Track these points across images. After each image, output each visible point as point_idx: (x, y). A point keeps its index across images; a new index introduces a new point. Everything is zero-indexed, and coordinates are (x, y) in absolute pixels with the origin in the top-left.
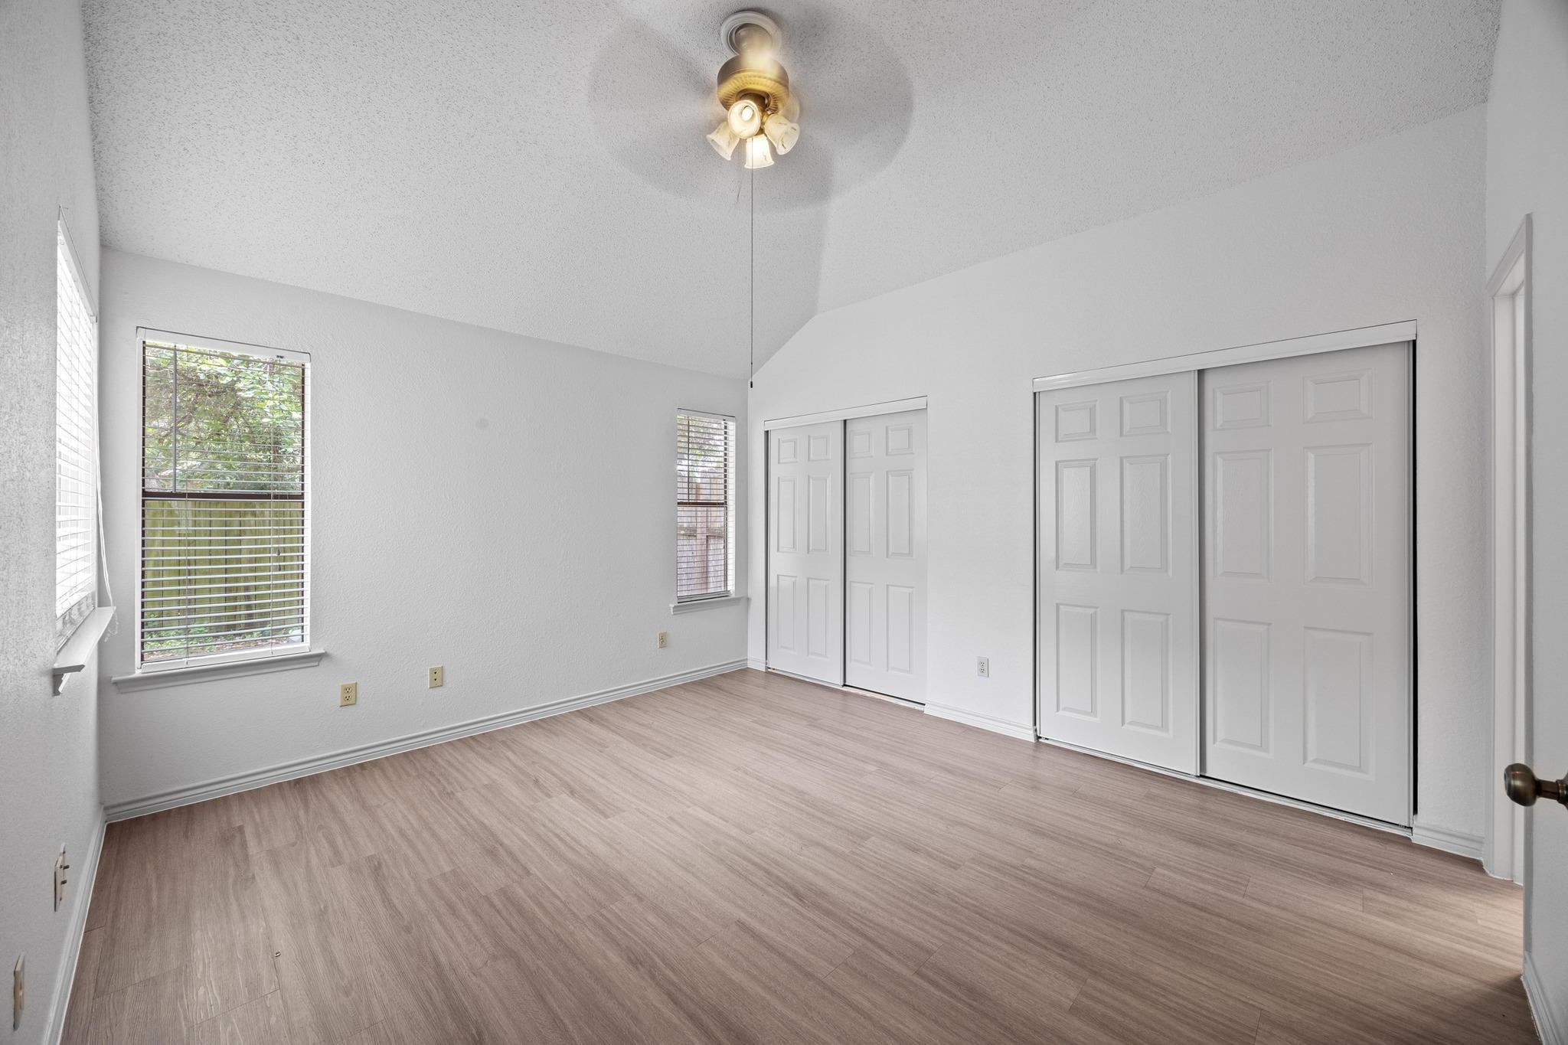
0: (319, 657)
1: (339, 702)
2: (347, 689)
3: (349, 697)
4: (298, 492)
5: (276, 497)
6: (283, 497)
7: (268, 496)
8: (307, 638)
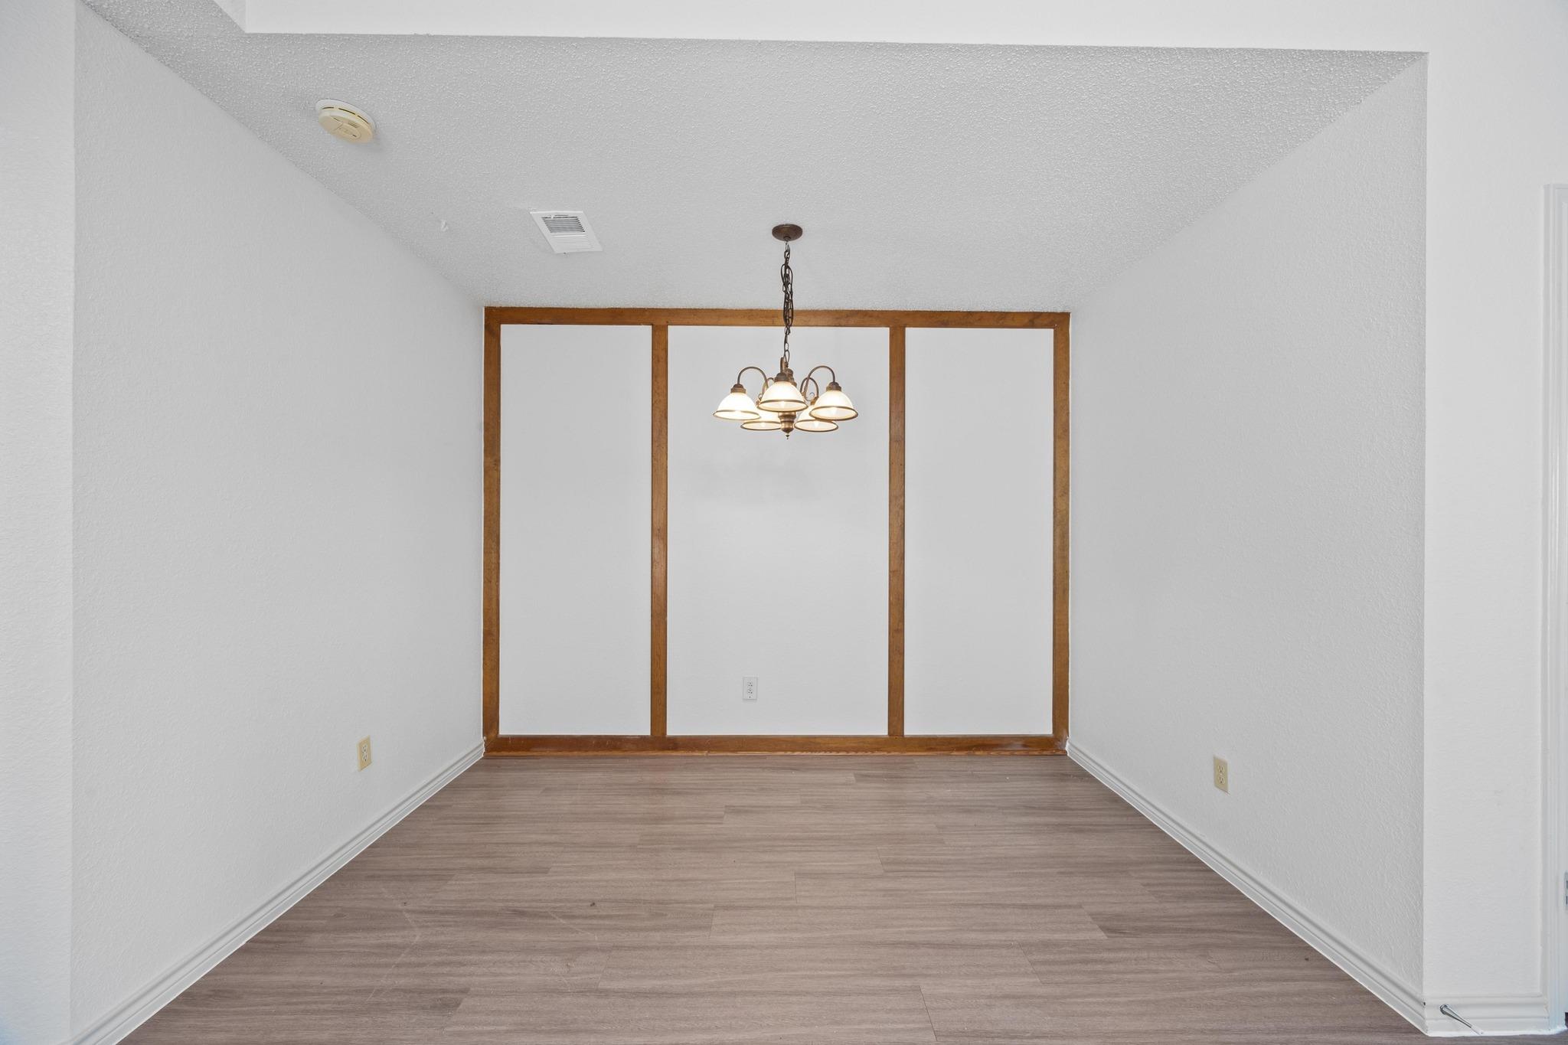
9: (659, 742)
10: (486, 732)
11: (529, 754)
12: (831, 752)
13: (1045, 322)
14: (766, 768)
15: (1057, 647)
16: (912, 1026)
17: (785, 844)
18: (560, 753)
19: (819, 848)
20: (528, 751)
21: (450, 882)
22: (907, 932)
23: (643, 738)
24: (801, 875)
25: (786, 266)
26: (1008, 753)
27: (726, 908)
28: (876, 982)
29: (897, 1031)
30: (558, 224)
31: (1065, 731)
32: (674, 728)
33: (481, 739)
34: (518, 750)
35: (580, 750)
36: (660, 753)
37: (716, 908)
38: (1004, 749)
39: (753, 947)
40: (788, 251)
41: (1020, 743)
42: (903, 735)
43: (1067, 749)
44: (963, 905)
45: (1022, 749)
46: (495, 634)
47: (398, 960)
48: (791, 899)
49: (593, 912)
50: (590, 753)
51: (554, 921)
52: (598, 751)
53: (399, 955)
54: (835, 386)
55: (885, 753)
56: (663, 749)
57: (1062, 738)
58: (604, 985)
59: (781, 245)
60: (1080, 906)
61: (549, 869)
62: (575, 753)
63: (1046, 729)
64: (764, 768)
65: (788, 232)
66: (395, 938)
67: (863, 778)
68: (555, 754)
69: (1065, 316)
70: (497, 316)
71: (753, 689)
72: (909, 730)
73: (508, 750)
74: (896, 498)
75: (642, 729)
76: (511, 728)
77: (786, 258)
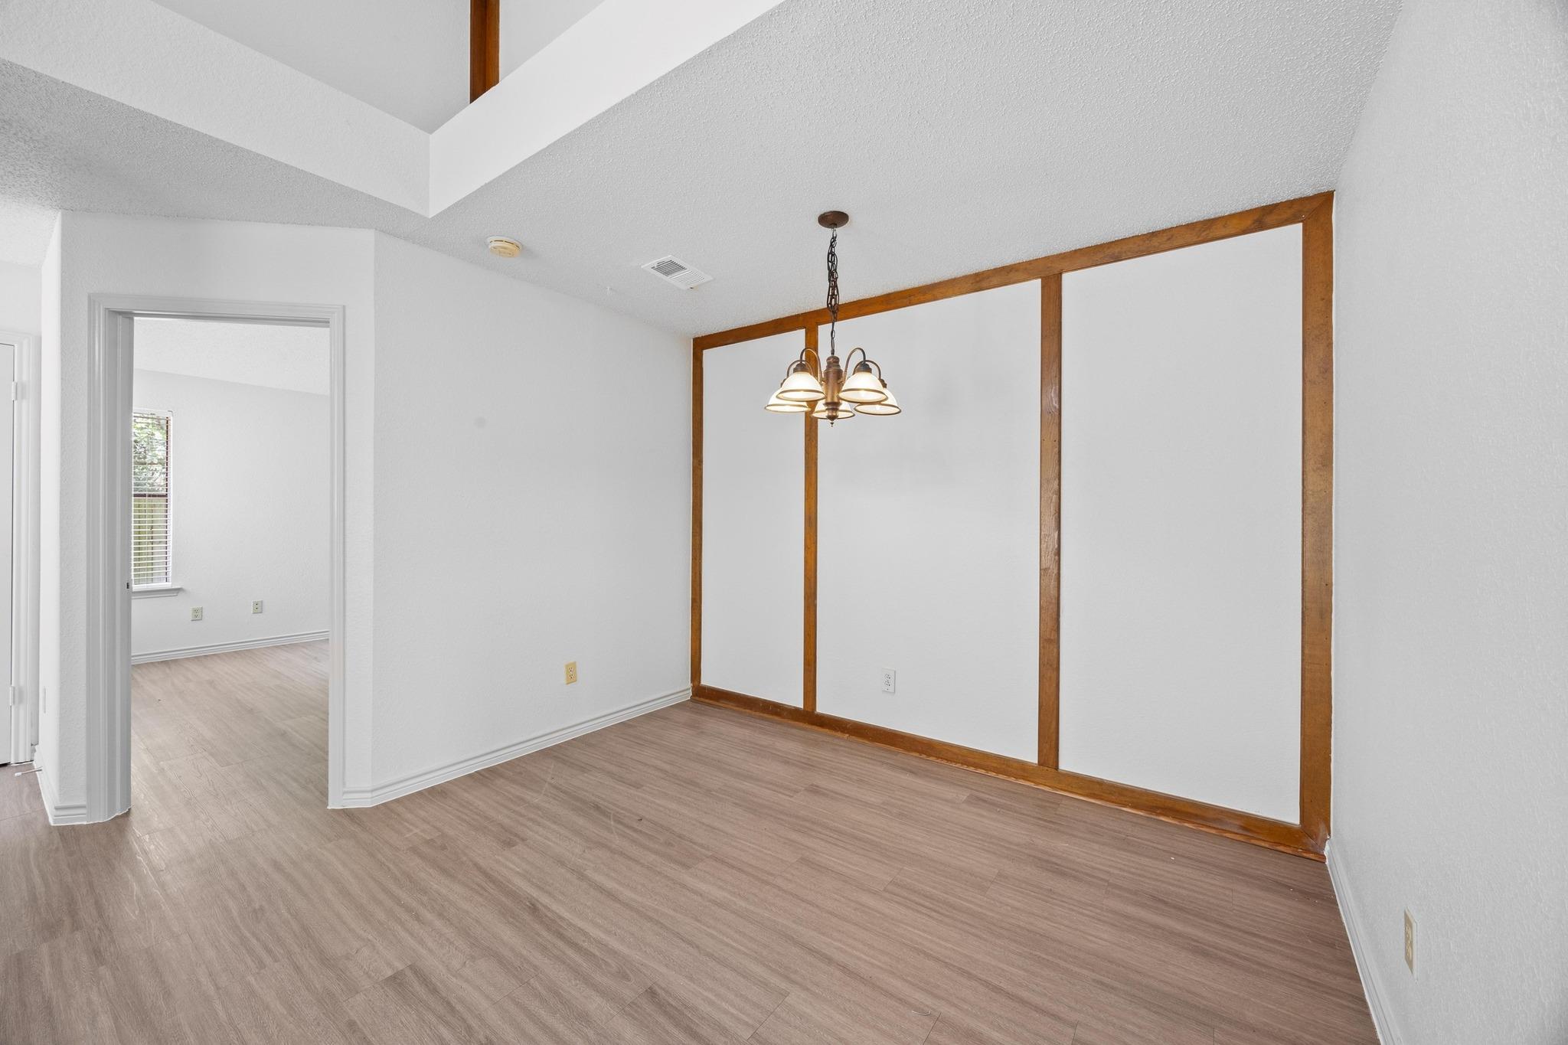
0: (178, 590)
1: (191, 618)
2: (196, 611)
3: (197, 615)
4: (164, 493)
5: (149, 496)
6: (154, 496)
7: (144, 496)
8: (170, 579)
9: (808, 717)
10: (693, 680)
11: (717, 704)
12: (968, 766)
13: (1285, 216)
14: (887, 763)
15: (1307, 696)
16: (744, 1017)
17: (824, 832)
18: (737, 708)
19: (848, 846)
20: (717, 701)
21: (586, 775)
22: (837, 948)
23: (797, 710)
24: (804, 860)
25: (831, 254)
26: (1213, 831)
27: (716, 859)
28: (758, 970)
29: (726, 1012)
30: (669, 268)
31: (1322, 827)
32: (823, 708)
33: (689, 685)
34: (711, 699)
35: (751, 710)
36: (810, 727)
37: (711, 857)
38: (1209, 824)
39: (701, 895)
40: (834, 239)
41: (1238, 823)
42: (1057, 768)
43: (1326, 853)
44: (925, 953)
45: (1240, 831)
46: (698, 601)
47: (517, 809)
48: (772, 874)
49: (635, 825)
50: (757, 714)
51: (609, 821)
52: (764, 713)
53: (519, 805)
54: (864, 367)
55: (1032, 785)
56: (813, 724)
57: (1317, 835)
58: (589, 873)
59: (827, 233)
60: (1074, 1025)
61: (643, 786)
62: (748, 711)
63: (1290, 814)
64: (883, 763)
65: (834, 219)
66: (529, 796)
67: (976, 800)
68: (735, 708)
69: (1325, 200)
70: (702, 344)
71: (891, 681)
72: (1066, 764)
73: (706, 697)
74: (1048, 481)
75: (797, 701)
76: (707, 680)
77: (832, 246)
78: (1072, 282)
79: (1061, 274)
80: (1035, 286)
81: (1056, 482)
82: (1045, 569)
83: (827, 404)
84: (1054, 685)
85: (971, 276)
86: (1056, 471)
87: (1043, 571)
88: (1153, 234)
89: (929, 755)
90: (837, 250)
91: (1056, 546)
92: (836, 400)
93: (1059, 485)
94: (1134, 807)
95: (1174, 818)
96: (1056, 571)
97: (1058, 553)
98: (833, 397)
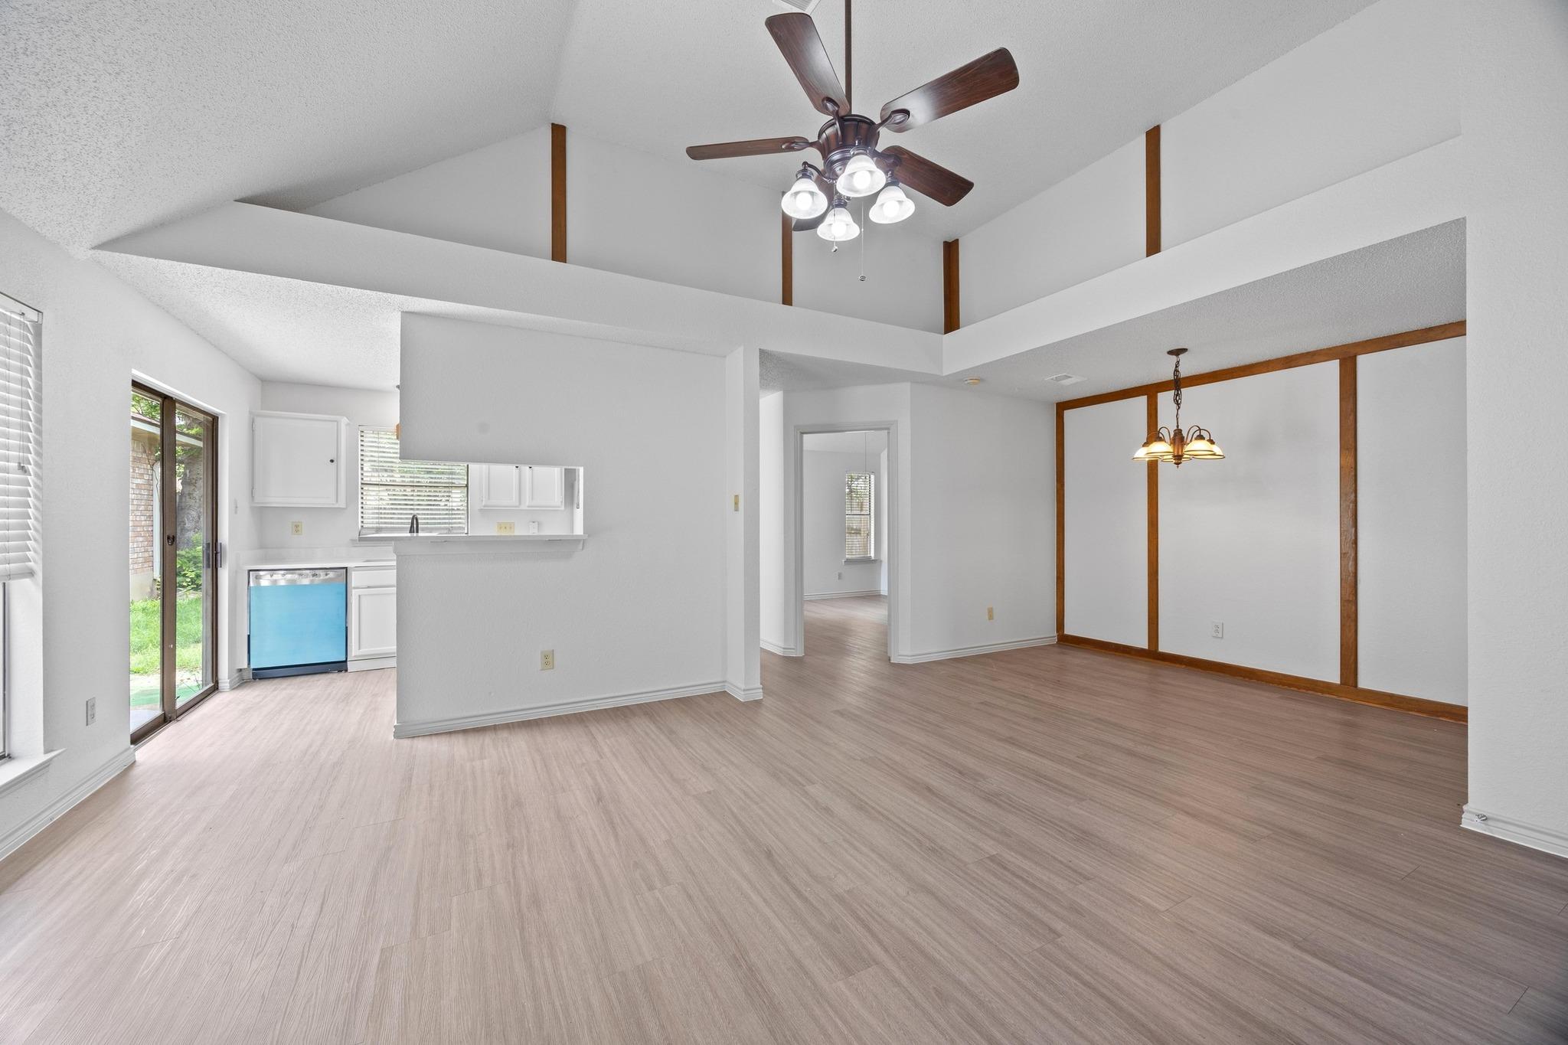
9: (1152, 655)
10: (1057, 630)
11: (1078, 646)
12: (1283, 685)
18: (1094, 649)
20: (1080, 644)
23: (1143, 649)
25: (1178, 371)
32: (1163, 648)
33: (1055, 634)
34: (1075, 643)
35: (1105, 649)
36: (1153, 661)
40: (1178, 362)
42: (1356, 686)
50: (1110, 652)
52: (1115, 651)
55: (1336, 697)
56: (1158, 659)
59: (1174, 358)
62: (1102, 650)
65: (1177, 352)
70: (1062, 407)
71: (1220, 630)
72: (1364, 683)
73: (1067, 642)
74: (1346, 495)
75: (1143, 643)
76: (1070, 630)
77: (1176, 367)
78: (1364, 362)
79: (1355, 356)
80: (1334, 366)
81: (1353, 495)
82: (1345, 554)
83: (1174, 456)
84: (1353, 630)
85: (1281, 358)
86: (1353, 488)
87: (1343, 555)
88: (1431, 329)
89: (1251, 679)
90: (1180, 369)
91: (1353, 538)
92: (1180, 454)
93: (1356, 497)
94: (1418, 711)
95: (1451, 719)
96: (1353, 555)
97: (1355, 542)
98: (1178, 452)
